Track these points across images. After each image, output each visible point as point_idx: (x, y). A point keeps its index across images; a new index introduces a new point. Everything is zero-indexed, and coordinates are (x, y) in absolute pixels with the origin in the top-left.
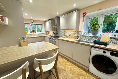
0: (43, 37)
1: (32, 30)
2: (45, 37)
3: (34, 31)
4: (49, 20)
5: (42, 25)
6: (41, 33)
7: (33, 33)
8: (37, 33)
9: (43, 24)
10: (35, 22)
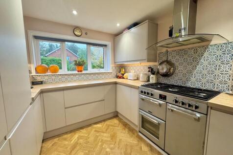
0: (109, 87)
1: (76, 61)
2: (116, 83)
3: (80, 65)
4: (135, 24)
5: (106, 46)
6: (102, 71)
7: (76, 72)
8: (90, 70)
9: (109, 43)
10: (86, 34)
